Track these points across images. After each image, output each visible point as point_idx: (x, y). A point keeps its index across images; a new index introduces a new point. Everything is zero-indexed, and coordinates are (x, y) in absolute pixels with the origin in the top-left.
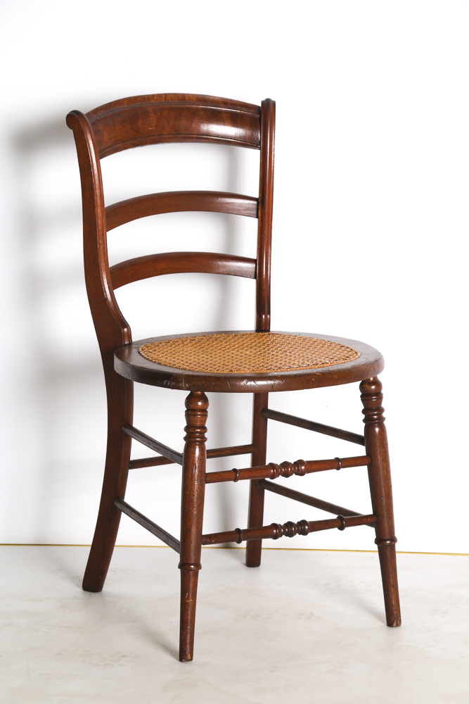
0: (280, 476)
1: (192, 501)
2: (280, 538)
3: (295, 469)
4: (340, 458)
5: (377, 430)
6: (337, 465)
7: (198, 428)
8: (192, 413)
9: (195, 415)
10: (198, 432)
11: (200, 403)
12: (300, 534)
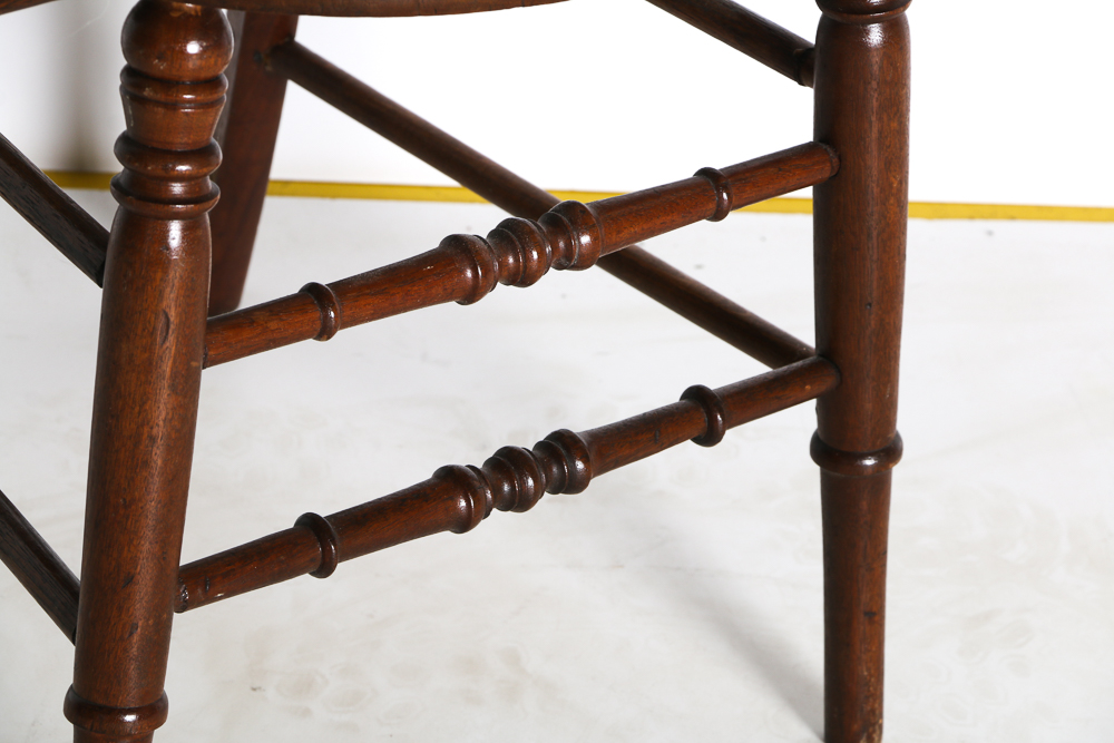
0: (499, 285)
1: (146, 464)
2: (483, 523)
3: (555, 247)
4: (718, 165)
5: (875, 35)
6: (712, 206)
7: (183, 157)
8: (161, 97)
9: (174, 106)
10: (181, 178)
11: (193, 48)
12: (555, 492)
